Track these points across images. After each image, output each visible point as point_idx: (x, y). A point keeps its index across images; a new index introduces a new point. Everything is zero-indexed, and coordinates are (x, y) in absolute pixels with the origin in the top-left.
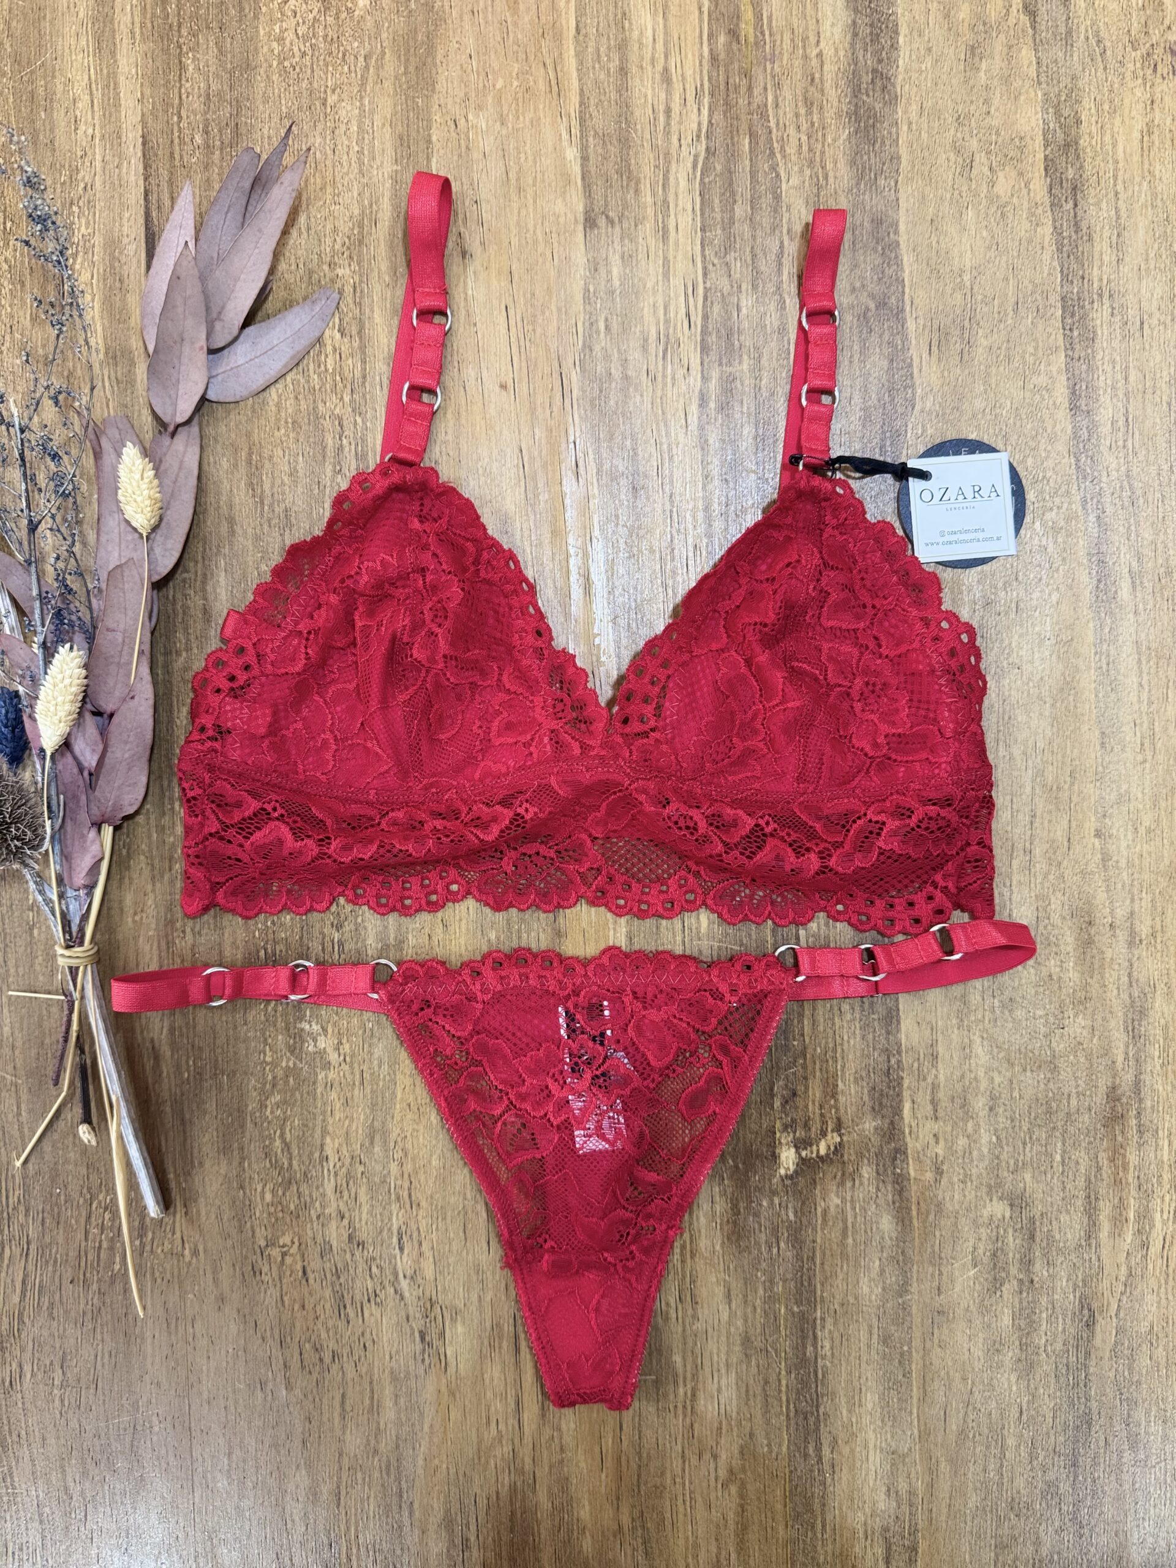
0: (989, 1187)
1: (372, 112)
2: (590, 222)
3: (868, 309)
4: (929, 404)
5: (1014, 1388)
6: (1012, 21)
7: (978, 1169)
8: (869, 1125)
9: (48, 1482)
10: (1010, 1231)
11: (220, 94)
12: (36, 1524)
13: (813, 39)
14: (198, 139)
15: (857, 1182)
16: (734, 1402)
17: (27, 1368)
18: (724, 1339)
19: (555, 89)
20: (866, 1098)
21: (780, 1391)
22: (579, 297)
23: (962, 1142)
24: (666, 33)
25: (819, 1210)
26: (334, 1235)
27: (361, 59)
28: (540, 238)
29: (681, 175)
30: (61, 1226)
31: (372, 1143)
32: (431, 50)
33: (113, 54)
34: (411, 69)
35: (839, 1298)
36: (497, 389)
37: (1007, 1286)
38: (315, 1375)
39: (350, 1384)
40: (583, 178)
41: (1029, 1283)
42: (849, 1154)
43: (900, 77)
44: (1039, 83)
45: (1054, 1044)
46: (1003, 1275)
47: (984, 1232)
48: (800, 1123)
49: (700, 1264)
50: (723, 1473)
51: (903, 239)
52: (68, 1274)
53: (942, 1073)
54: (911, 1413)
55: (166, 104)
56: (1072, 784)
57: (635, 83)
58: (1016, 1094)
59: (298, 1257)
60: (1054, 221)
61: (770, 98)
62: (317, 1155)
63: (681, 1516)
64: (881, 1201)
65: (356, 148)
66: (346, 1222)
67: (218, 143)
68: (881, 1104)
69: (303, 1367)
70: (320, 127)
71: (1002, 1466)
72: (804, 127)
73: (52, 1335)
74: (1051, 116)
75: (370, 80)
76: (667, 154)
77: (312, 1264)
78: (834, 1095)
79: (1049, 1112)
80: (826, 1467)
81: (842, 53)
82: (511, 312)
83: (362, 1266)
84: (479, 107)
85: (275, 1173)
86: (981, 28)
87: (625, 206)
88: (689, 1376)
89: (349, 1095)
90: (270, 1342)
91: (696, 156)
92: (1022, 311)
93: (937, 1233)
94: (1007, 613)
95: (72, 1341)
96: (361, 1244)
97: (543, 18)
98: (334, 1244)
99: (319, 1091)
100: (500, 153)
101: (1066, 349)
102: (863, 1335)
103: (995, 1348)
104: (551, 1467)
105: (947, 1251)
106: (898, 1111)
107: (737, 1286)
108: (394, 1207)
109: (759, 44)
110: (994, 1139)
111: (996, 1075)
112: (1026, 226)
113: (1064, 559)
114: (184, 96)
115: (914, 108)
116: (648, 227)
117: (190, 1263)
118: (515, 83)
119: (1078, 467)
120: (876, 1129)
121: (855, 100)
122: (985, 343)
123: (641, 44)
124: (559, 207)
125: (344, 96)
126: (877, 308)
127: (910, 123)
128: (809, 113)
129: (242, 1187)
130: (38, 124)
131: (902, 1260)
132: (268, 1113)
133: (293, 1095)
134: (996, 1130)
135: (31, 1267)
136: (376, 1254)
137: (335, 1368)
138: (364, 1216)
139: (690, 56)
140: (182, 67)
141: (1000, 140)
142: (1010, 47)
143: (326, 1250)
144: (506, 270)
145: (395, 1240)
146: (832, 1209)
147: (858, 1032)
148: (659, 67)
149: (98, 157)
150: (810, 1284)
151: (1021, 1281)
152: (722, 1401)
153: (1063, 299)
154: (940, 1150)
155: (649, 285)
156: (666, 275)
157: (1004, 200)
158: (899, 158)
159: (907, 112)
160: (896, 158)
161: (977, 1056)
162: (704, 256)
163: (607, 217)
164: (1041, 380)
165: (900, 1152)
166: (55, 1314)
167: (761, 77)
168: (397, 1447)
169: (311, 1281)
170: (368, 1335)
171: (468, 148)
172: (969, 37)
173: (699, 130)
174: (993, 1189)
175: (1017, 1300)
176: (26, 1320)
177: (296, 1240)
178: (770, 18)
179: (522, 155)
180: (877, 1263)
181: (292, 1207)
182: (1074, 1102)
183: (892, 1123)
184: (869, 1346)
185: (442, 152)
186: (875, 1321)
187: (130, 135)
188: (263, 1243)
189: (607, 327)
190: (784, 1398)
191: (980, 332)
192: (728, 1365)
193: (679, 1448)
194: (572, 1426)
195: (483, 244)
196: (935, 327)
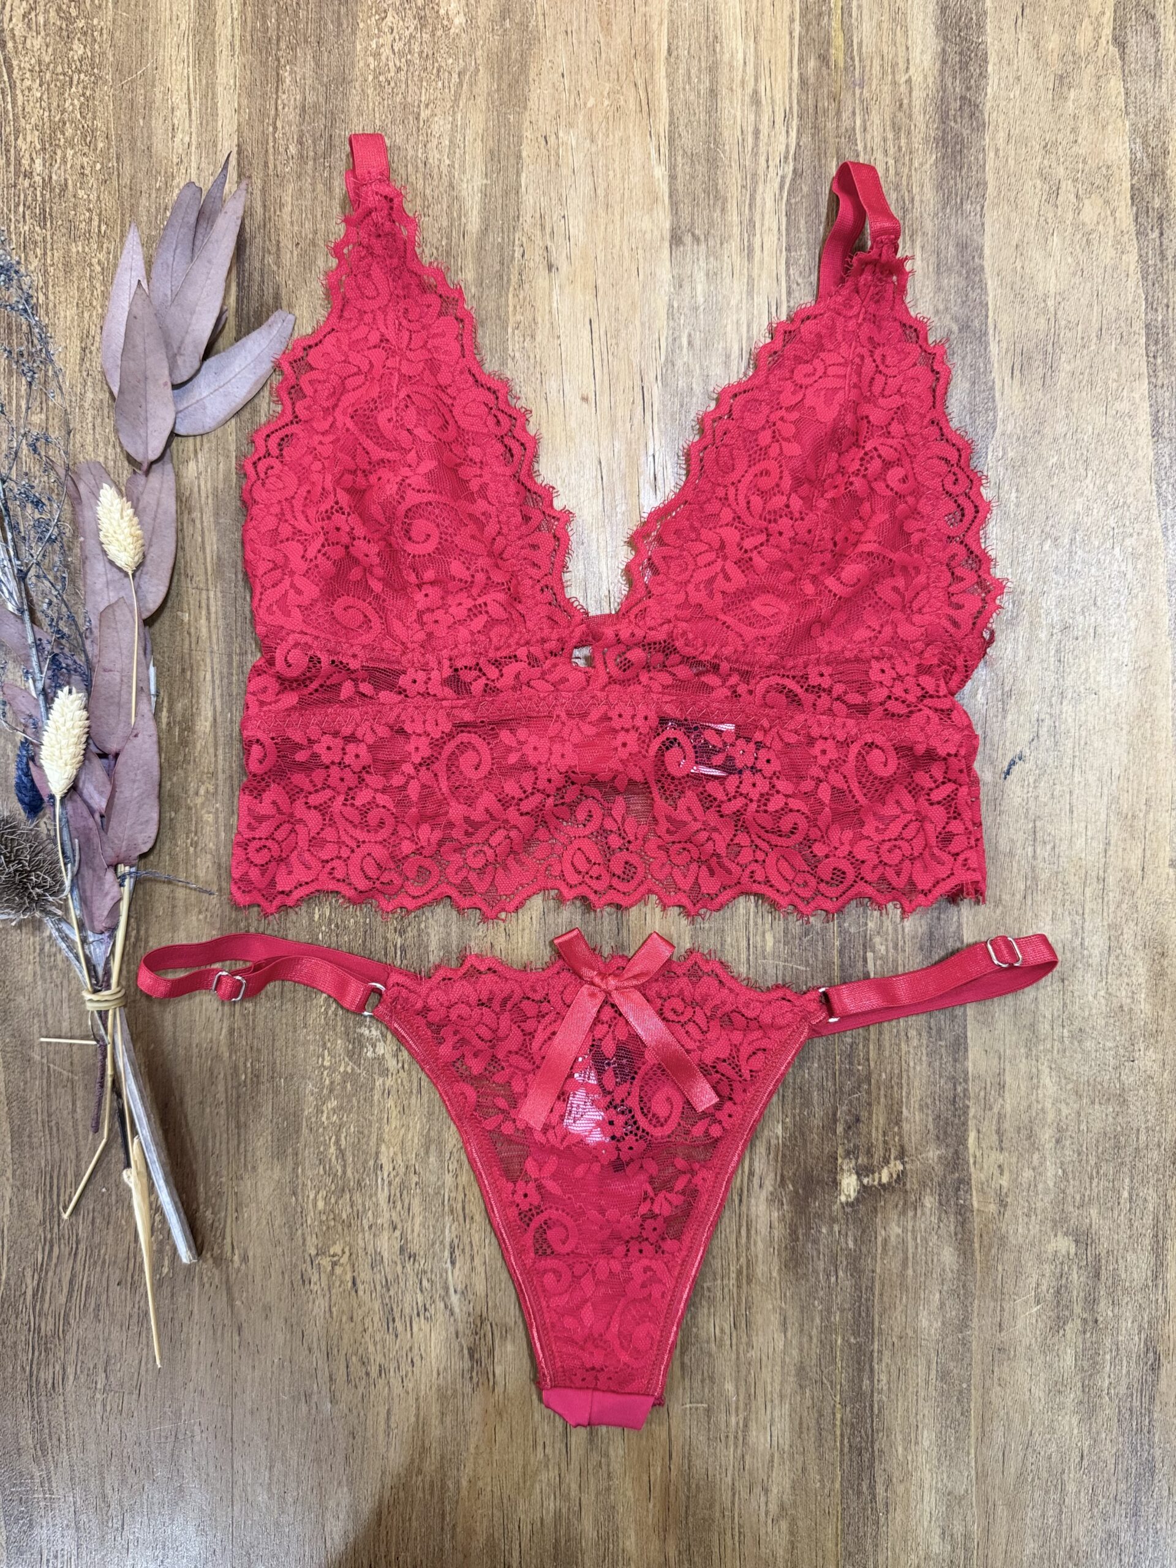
0: (1054, 1221)
1: (464, 127)
2: (676, 240)
3: (950, 332)
4: (1010, 427)
5: (1075, 1431)
6: (1101, 51)
7: (1043, 1202)
8: (933, 1153)
9: (86, 1490)
10: (1075, 1267)
11: (315, 106)
12: (72, 1532)
13: (902, 66)
14: (293, 150)
15: (919, 1212)
16: (787, 1434)
17: (70, 1370)
18: (778, 1368)
19: (645, 107)
20: (931, 1126)
21: (834, 1425)
22: (663, 313)
23: (1028, 1174)
24: (757, 57)
25: (879, 1239)
26: (386, 1246)
27: (455, 76)
28: (626, 254)
29: (769, 195)
30: (111, 1227)
31: (427, 1152)
32: (524, 68)
33: (212, 65)
34: (504, 86)
35: (897, 1330)
36: (578, 400)
37: (1069, 1326)
38: (361, 1390)
39: (396, 1400)
40: (671, 196)
41: (1092, 1323)
42: (912, 1184)
43: (988, 105)
44: (1127, 114)
45: (1124, 1077)
46: (1067, 1313)
47: (1047, 1268)
48: (863, 1150)
49: (756, 1289)
50: (773, 1508)
51: (987, 264)
52: (116, 1276)
53: (1009, 1103)
54: (968, 1453)
55: (263, 114)
56: (1147, 812)
57: (724, 104)
58: (1083, 1127)
59: (348, 1268)
60: (1140, 249)
61: (858, 122)
62: (371, 1163)
63: (729, 1551)
64: (943, 1231)
65: (447, 162)
66: (398, 1233)
67: (311, 154)
68: (945, 1132)
69: (349, 1381)
70: (412, 140)
71: (1061, 1511)
72: (891, 151)
73: (97, 1338)
74: (1138, 147)
75: (463, 96)
76: (755, 175)
77: (362, 1275)
78: (898, 1123)
79: (1117, 1147)
80: (880, 1506)
81: (930, 80)
82: (595, 326)
83: (412, 1279)
84: (570, 125)
85: (329, 1180)
86: (1070, 58)
87: (711, 224)
88: (741, 1405)
89: (406, 1103)
90: (317, 1353)
91: (783, 178)
92: (1106, 337)
93: (1000, 1268)
94: (1084, 638)
95: (117, 1345)
96: (413, 1256)
97: (636, 41)
98: (386, 1255)
99: (376, 1098)
100: (589, 170)
101: (1149, 376)
102: (922, 1370)
103: (1056, 1388)
104: (598, 1494)
105: (1009, 1287)
106: (962, 1141)
107: (793, 1314)
108: (448, 1219)
109: (848, 69)
110: (1060, 1172)
111: (1063, 1106)
112: (1111, 252)
113: (1143, 586)
114: (280, 107)
115: (1002, 135)
116: (734, 245)
117: (239, 1270)
118: (606, 102)
119: (1159, 494)
120: (940, 1158)
121: (942, 126)
122: (1068, 368)
123: (731, 66)
124: (646, 224)
125: (438, 111)
126: (960, 330)
127: (997, 150)
128: (897, 138)
129: (294, 1194)
130: (137, 131)
131: (963, 1293)
132: (324, 1119)
133: (350, 1101)
134: (1062, 1163)
135: (79, 1267)
136: (428, 1267)
137: (381, 1382)
138: (417, 1228)
139: (780, 79)
140: (279, 80)
141: (1087, 168)
142: (1099, 78)
143: (377, 1261)
144: (591, 285)
145: (447, 1254)
146: (893, 1239)
147: (924, 1058)
148: (749, 90)
149: (194, 165)
150: (868, 1316)
151: (1085, 1321)
152: (775, 1433)
153: (1147, 326)
154: (1005, 1182)
155: (733, 302)
156: (750, 293)
157: (1089, 228)
158: (986, 184)
159: (994, 139)
160: (982, 184)
161: (1044, 1086)
162: (788, 275)
163: (693, 235)
164: (1123, 406)
165: (963, 1183)
166: (101, 1317)
167: (849, 102)
168: (442, 1467)
169: (361, 1293)
170: (416, 1351)
171: (557, 164)
172: (1058, 67)
173: (787, 152)
174: (1059, 1223)
175: (1080, 1340)
176: (72, 1321)
177: (347, 1250)
178: (860, 44)
179: (611, 173)
180: (937, 1295)
181: (344, 1216)
182: (1143, 1137)
183: (956, 1152)
184: (927, 1383)
185: (531, 167)
186: (933, 1355)
187: (226, 144)
188: (313, 1252)
189: (689, 343)
190: (838, 1433)
191: (1063, 356)
192: (781, 1396)
193: (729, 1479)
194: (621, 1452)
195: (569, 258)
196: (1018, 350)
